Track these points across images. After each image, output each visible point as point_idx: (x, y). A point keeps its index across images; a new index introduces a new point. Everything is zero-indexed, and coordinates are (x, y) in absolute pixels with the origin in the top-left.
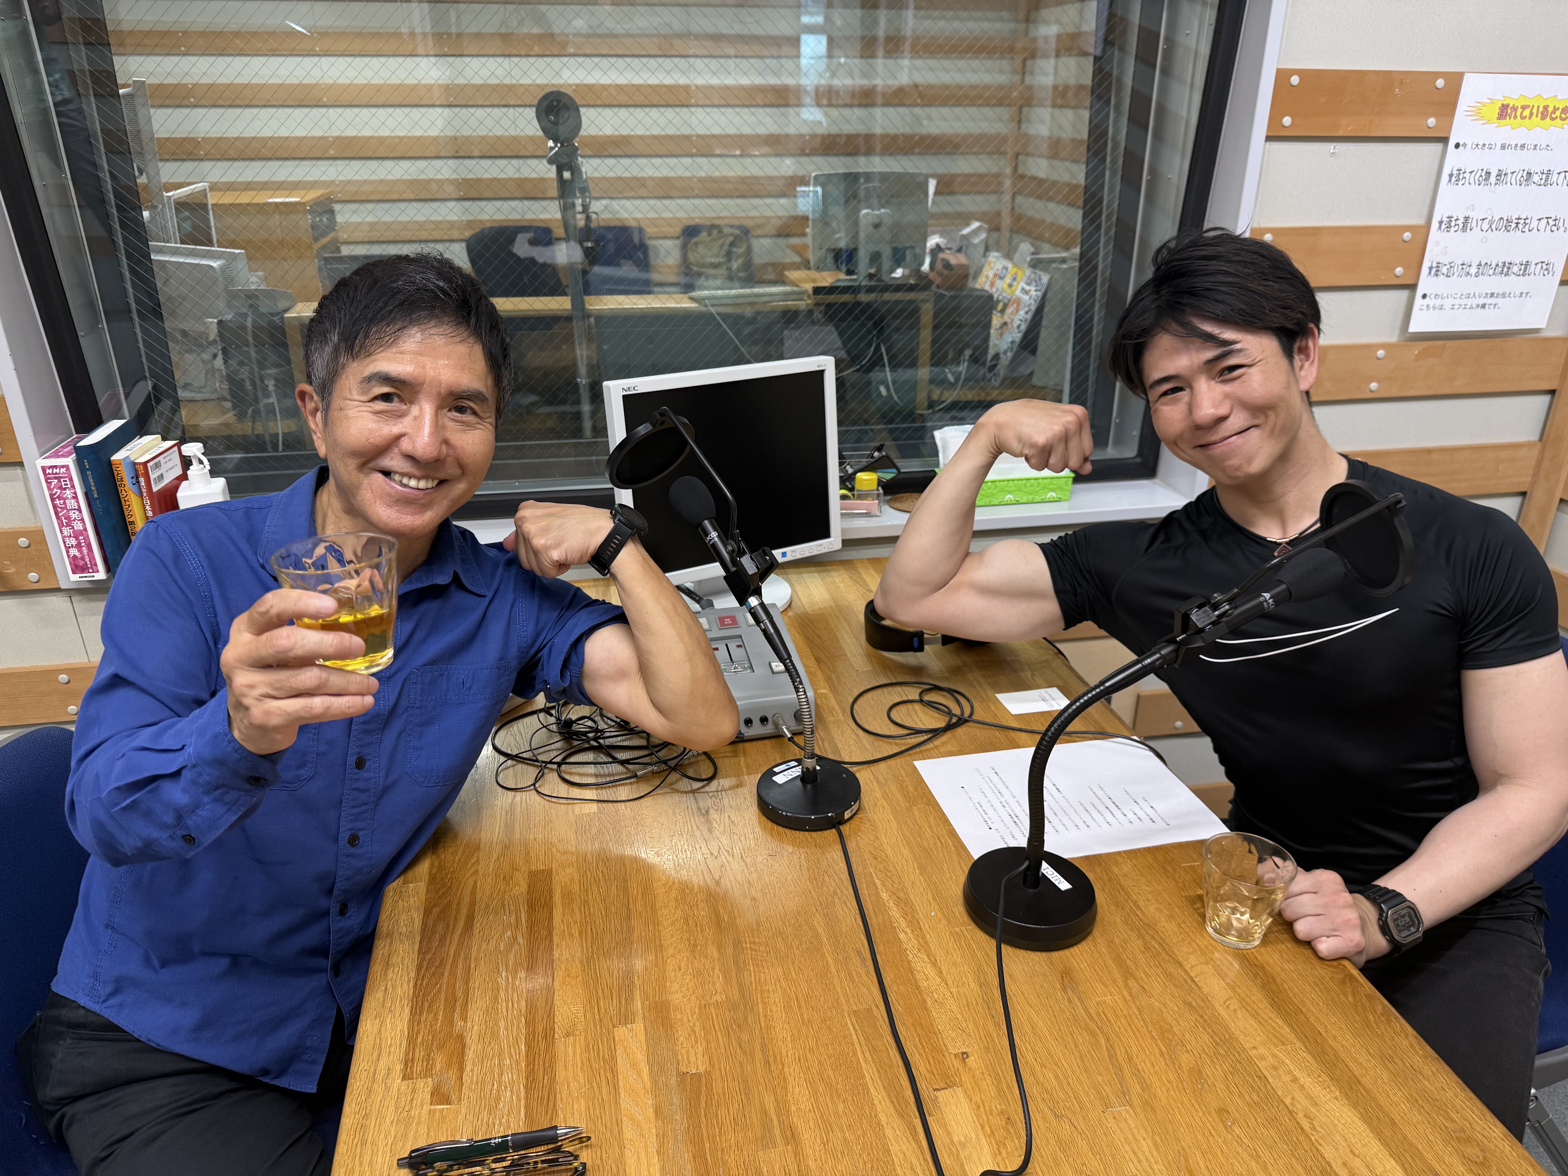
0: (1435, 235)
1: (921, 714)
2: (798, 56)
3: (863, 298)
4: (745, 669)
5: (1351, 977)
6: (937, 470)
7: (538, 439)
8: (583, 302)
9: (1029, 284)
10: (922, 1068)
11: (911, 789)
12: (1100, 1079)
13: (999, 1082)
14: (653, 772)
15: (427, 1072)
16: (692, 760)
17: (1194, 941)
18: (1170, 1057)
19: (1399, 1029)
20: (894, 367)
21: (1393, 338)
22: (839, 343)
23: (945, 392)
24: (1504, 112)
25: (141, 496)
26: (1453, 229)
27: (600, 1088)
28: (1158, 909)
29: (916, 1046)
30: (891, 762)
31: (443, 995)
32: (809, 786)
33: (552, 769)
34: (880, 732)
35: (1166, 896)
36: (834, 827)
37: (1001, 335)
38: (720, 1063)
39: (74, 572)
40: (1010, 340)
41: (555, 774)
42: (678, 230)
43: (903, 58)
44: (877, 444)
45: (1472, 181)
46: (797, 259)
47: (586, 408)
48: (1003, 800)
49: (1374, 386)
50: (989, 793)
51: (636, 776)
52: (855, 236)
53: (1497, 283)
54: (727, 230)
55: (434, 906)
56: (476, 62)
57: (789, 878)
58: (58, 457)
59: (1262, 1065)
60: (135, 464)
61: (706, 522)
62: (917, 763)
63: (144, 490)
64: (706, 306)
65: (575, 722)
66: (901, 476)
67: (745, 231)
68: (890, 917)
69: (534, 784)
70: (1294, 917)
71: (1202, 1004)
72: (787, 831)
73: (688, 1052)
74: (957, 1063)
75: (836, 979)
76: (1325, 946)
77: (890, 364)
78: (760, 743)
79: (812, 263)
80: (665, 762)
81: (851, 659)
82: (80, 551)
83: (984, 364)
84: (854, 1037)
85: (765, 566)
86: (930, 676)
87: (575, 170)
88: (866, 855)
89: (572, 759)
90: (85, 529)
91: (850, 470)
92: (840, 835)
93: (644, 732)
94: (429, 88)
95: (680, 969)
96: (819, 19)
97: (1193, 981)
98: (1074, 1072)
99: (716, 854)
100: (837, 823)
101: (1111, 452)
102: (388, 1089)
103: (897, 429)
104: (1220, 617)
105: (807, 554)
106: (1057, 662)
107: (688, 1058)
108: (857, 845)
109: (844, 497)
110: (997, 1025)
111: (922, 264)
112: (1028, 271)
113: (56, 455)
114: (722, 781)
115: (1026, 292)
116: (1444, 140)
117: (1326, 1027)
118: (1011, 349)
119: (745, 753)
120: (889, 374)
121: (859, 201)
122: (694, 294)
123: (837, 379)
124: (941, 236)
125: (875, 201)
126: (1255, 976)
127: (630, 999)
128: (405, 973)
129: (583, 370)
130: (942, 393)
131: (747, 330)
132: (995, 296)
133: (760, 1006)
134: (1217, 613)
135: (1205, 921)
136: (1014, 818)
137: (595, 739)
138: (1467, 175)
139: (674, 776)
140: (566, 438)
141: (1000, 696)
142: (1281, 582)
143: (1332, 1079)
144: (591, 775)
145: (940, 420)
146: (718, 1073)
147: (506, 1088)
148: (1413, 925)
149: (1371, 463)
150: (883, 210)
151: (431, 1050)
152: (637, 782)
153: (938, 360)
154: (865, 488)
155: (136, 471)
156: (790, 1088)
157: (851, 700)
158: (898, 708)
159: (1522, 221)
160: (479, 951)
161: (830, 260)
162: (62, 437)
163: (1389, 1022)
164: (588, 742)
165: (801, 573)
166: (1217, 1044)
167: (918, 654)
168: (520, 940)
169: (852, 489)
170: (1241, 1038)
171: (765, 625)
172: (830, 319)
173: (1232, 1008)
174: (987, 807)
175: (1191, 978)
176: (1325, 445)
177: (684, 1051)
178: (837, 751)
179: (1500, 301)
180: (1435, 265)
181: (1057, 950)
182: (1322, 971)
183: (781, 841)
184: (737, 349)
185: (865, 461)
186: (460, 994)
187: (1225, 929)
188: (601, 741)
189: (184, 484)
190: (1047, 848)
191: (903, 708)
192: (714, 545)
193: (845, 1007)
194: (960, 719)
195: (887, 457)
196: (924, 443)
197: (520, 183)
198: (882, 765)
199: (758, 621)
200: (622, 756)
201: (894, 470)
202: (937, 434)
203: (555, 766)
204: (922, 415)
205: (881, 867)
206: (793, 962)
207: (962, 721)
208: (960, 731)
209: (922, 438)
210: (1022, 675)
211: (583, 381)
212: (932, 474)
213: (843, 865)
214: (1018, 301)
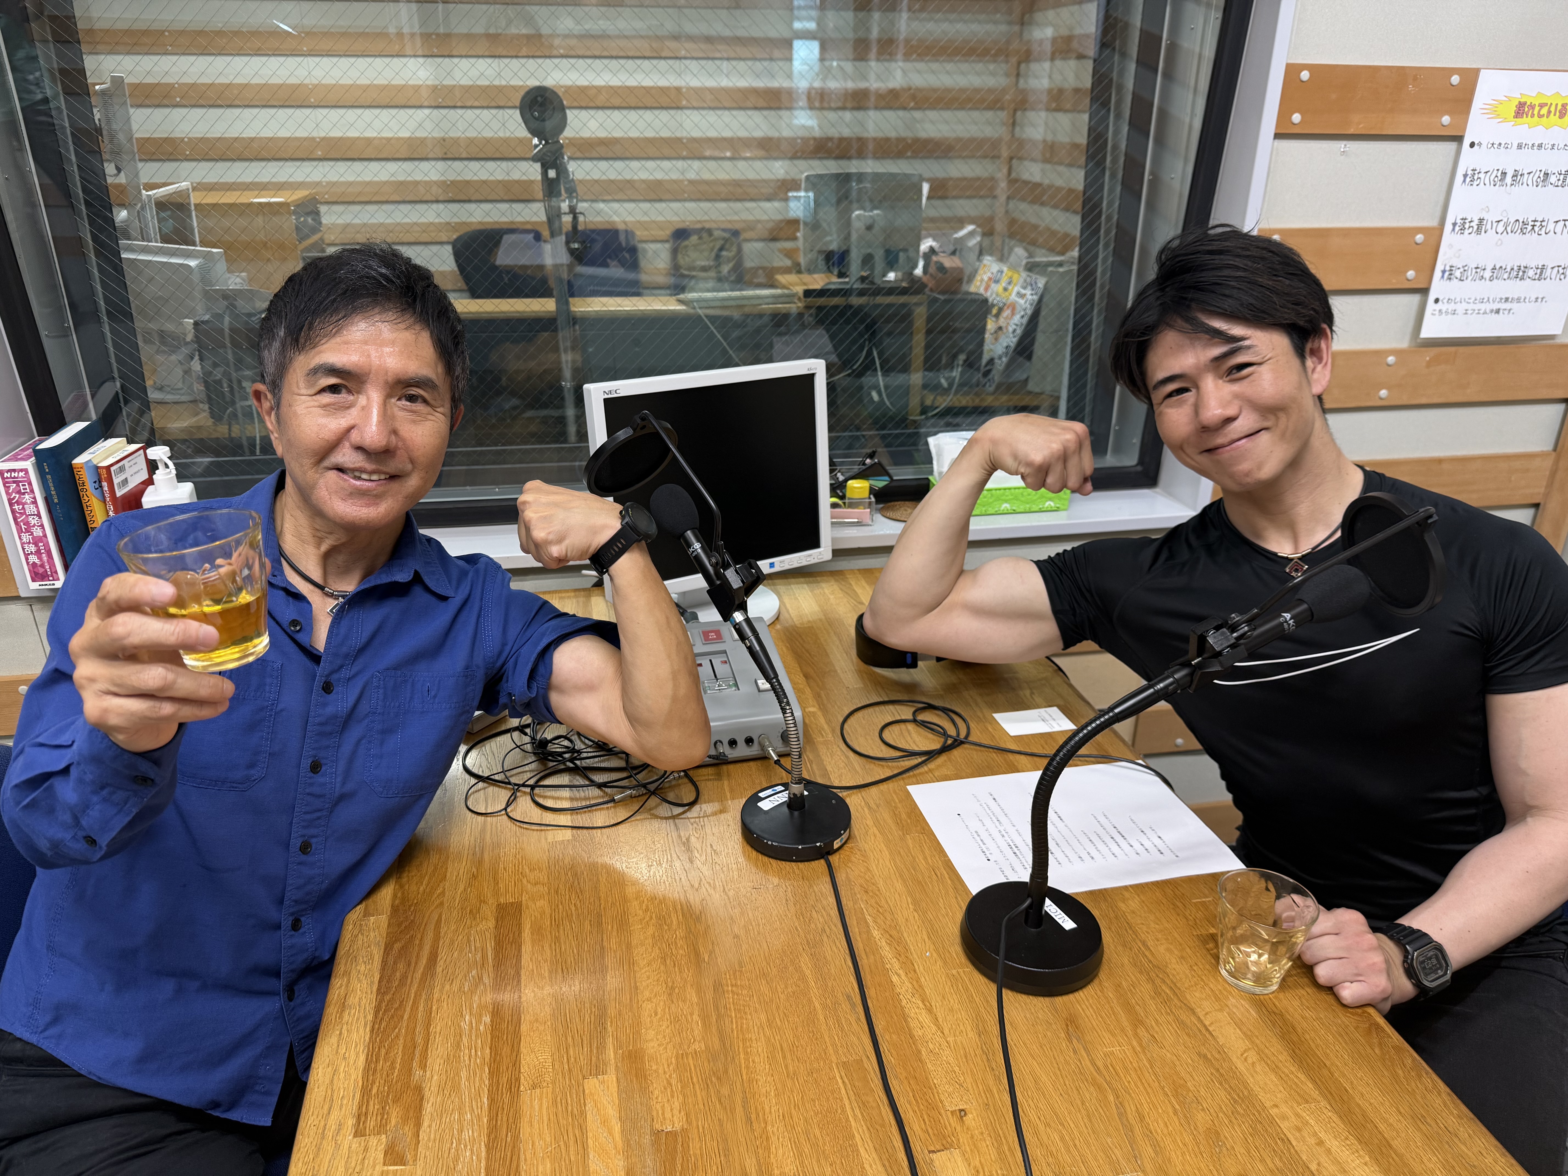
0: (1448, 237)
1: (914, 735)
2: (790, 59)
3: (855, 301)
4: (729, 686)
5: (1378, 1026)
6: (931, 478)
7: (518, 444)
8: (567, 303)
9: (1025, 288)
10: (916, 1127)
11: (904, 816)
12: (1109, 1140)
13: (1000, 1144)
14: (631, 797)
15: (381, 1129)
16: (673, 783)
17: (1207, 985)
18: (1185, 1117)
19: (1430, 1086)
20: (886, 372)
21: (1404, 343)
22: (830, 347)
23: (938, 398)
24: (1521, 110)
25: (104, 501)
26: (1467, 232)
27: (567, 1146)
28: (1168, 950)
29: (910, 1103)
30: (883, 787)
31: (402, 1041)
32: (796, 813)
33: (525, 793)
34: (871, 754)
35: (1176, 935)
36: (822, 857)
37: (996, 339)
38: (697, 1120)
39: (33, 580)
40: (1005, 344)
41: (528, 798)
42: (668, 232)
43: (896, 61)
44: (869, 451)
45: (1487, 182)
46: (788, 263)
47: (570, 412)
48: (1002, 829)
49: (1383, 393)
50: (987, 822)
51: (613, 800)
52: (848, 237)
53: (1514, 288)
54: (717, 233)
55: (396, 941)
56: (465, 63)
57: (774, 913)
58: (17, 460)
59: (1284, 1125)
60: (97, 468)
61: (689, 534)
62: (910, 788)
63: (107, 495)
64: (694, 308)
65: (550, 741)
66: (894, 484)
67: (736, 233)
68: (882, 957)
69: (505, 809)
70: (1314, 961)
71: (1217, 1056)
72: (772, 861)
73: (663, 1107)
74: (954, 1121)
75: (824, 1027)
76: (1349, 992)
77: (882, 369)
78: (745, 765)
79: (803, 268)
80: (644, 786)
81: (842, 676)
82: (40, 558)
83: (978, 369)
84: (843, 1091)
85: (751, 579)
86: (923, 693)
87: (562, 171)
88: (857, 889)
89: (547, 782)
90: (45, 536)
91: (841, 478)
92: (829, 866)
93: (624, 753)
94: (417, 88)
95: (656, 1014)
96: (812, 26)
97: (1207, 1030)
98: (1081, 1133)
99: (696, 885)
100: (825, 853)
101: (1110, 460)
102: (338, 1146)
103: (890, 435)
104: (1238, 639)
105: (796, 565)
106: (1057, 680)
107: (663, 1114)
108: (847, 877)
109: (834, 506)
110: (997, 1079)
111: (915, 266)
112: (1024, 274)
113: (15, 459)
114: (704, 806)
115: (1022, 296)
116: (1458, 139)
117: (1352, 1083)
118: (1007, 354)
119: (729, 775)
120: (880, 378)
121: (851, 202)
122: (682, 296)
123: (828, 384)
124: (934, 240)
125: (868, 204)
126: (1274, 1025)
127: (601, 1047)
128: (362, 1015)
129: (567, 373)
130: (935, 398)
131: (735, 334)
132: (990, 300)
133: (742, 1056)
134: (1235, 635)
135: (1218, 963)
136: (1014, 848)
137: (572, 760)
138: (1482, 175)
139: (654, 801)
140: (548, 443)
141: (997, 716)
142: (1301, 601)
143: (1360, 1142)
144: (566, 799)
145: (933, 426)
146: (696, 1131)
147: (466, 1146)
148: (1441, 968)
149: (1389, 474)
150: (876, 212)
151: (387, 1103)
152: (614, 807)
153: (932, 364)
154: (856, 496)
155: (99, 475)
156: (773, 1149)
157: (841, 720)
158: (890, 728)
159: (1538, 224)
160: (441, 991)
161: (821, 263)
162: (22, 439)
163: (1420, 1076)
164: (564, 763)
165: (790, 584)
166: (1235, 1101)
167: (912, 670)
168: (486, 980)
169: (842, 498)
170: (1261, 1095)
171: (750, 641)
172: (820, 322)
173: (1250, 1061)
174: (984, 836)
175: (1205, 1026)
176: (1339, 453)
177: (658, 1106)
178: (826, 774)
179: (1514, 306)
180: (1448, 268)
181: (1061, 994)
182: (1345, 1019)
183: (766, 872)
184: (725, 352)
185: (856, 469)
186: (419, 1040)
187: (1239, 972)
188: (578, 762)
189: (150, 488)
190: (1051, 883)
191: (895, 728)
192: (697, 558)
193: (834, 1059)
194: (955, 740)
195: (879, 464)
196: (918, 450)
197: (507, 185)
198: (874, 790)
199: (743, 637)
200: (599, 778)
201: (887, 478)
202: (931, 441)
203: (528, 790)
204: (915, 421)
205: (873, 901)
206: (778, 1008)
207: (957, 743)
208: (956, 753)
209: (915, 444)
210: (1021, 693)
211: (567, 384)
212: (925, 482)
213: (832, 900)
214: (1013, 307)
